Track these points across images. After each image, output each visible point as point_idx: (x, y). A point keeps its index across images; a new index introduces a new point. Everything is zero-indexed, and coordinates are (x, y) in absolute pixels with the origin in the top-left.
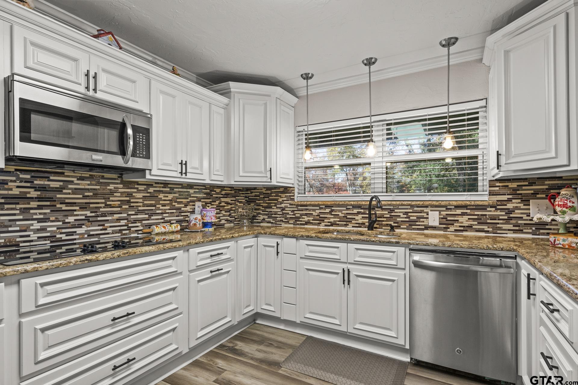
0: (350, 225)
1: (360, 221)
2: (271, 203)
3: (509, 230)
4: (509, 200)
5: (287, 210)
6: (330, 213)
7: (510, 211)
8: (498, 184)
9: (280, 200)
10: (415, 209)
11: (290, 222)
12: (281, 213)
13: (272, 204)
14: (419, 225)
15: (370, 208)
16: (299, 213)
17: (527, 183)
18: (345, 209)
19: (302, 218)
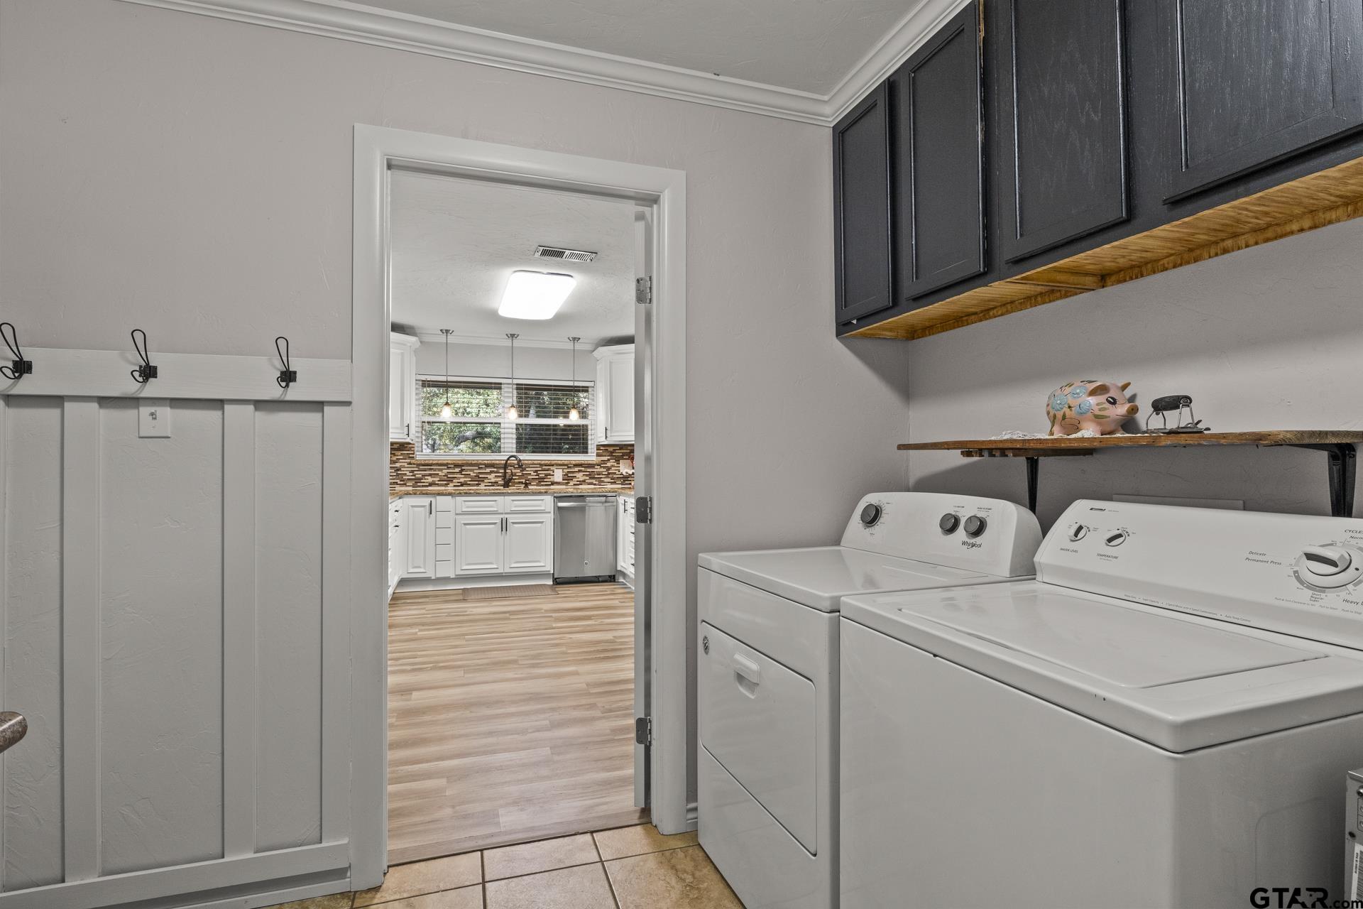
0: (483, 484)
1: (493, 480)
3: (608, 482)
4: (608, 460)
6: (460, 472)
7: (609, 469)
8: (602, 448)
10: (544, 467)
12: (395, 474)
14: (547, 481)
15: (506, 466)
16: (420, 474)
17: (618, 449)
18: (477, 468)
19: (425, 479)
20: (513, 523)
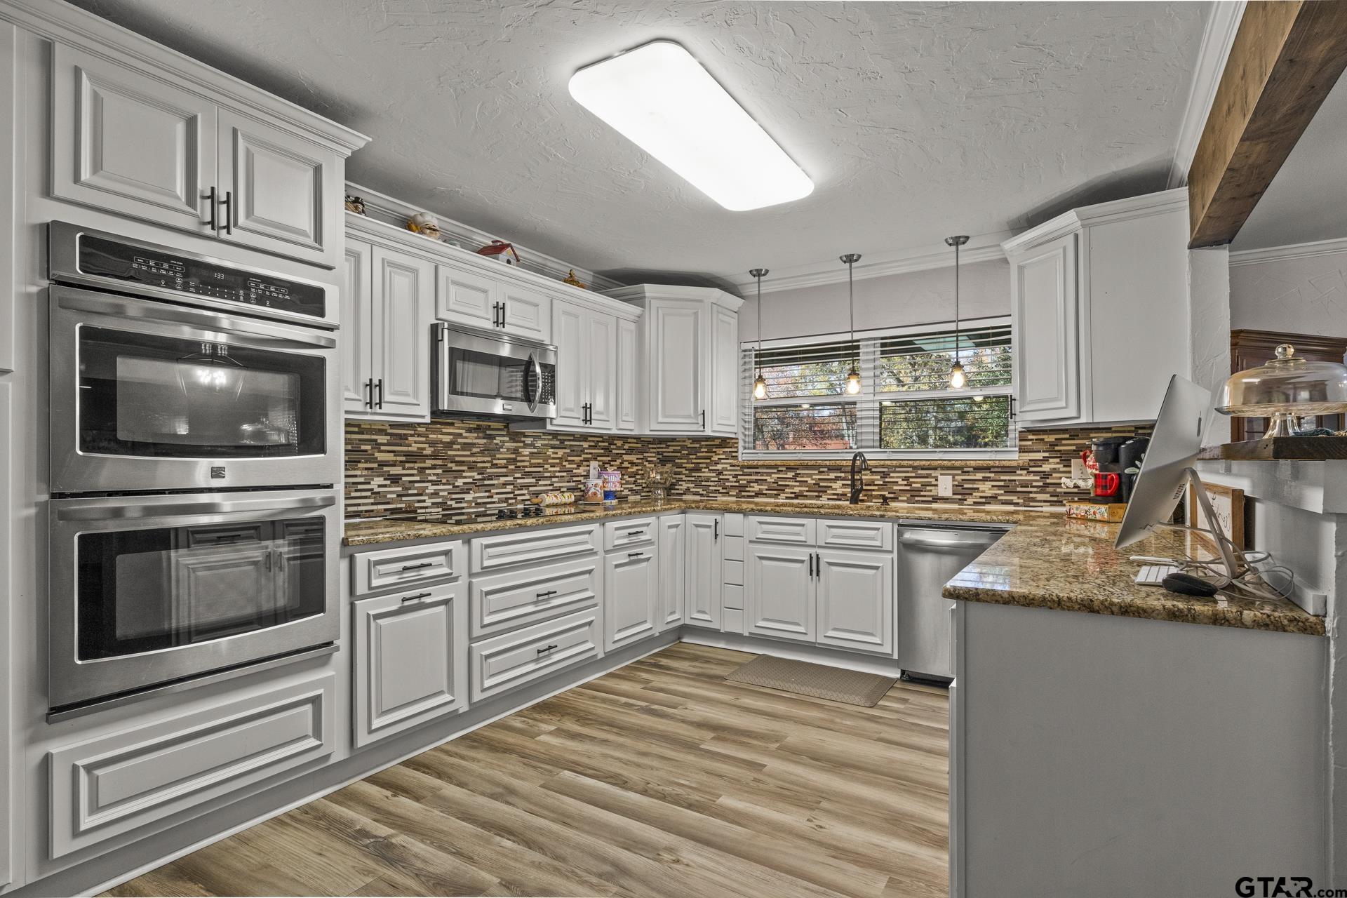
0: (825, 497)
1: (840, 491)
2: (701, 463)
3: (1045, 501)
4: (1045, 459)
5: (726, 475)
6: (794, 478)
7: (1046, 475)
8: (1030, 437)
9: (715, 458)
10: (920, 472)
11: (730, 493)
12: (717, 479)
13: (701, 465)
14: (925, 496)
15: (853, 471)
16: (745, 480)
17: (1067, 436)
18: (817, 472)
19: (751, 487)
20: (830, 564)
